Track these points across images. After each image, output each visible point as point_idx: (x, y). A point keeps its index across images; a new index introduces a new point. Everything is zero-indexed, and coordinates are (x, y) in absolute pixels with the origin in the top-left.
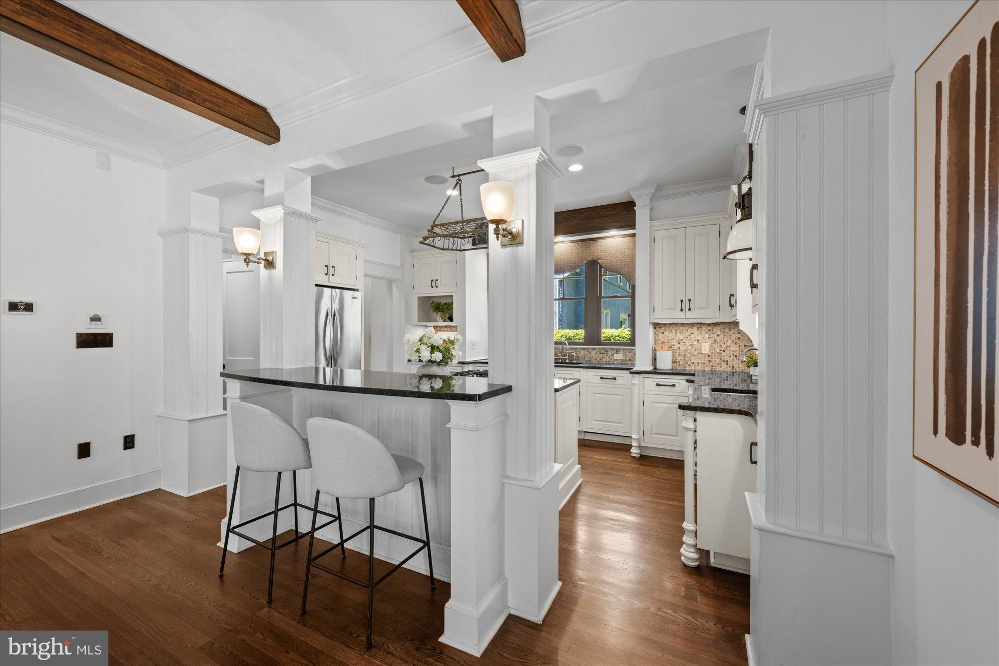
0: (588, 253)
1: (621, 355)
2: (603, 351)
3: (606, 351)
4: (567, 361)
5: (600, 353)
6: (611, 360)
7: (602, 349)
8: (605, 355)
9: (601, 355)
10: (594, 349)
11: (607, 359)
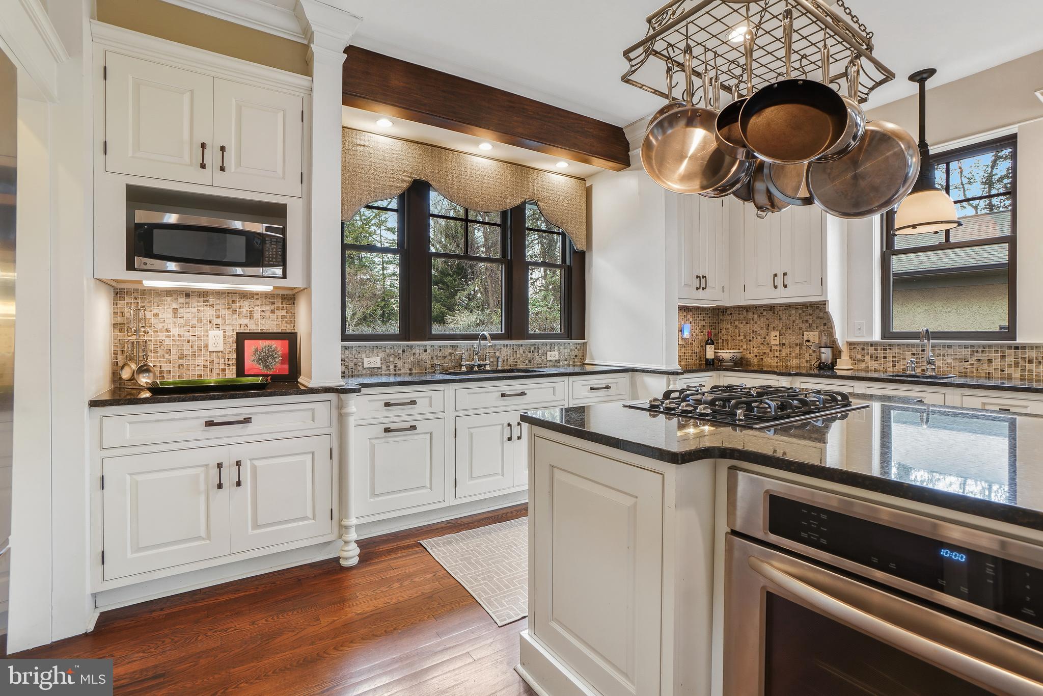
0: (526, 186)
1: (556, 353)
2: (532, 348)
3: (537, 348)
4: (488, 368)
5: (530, 352)
6: (543, 361)
7: (532, 345)
8: (535, 355)
9: (530, 355)
10: (521, 345)
11: (538, 360)
